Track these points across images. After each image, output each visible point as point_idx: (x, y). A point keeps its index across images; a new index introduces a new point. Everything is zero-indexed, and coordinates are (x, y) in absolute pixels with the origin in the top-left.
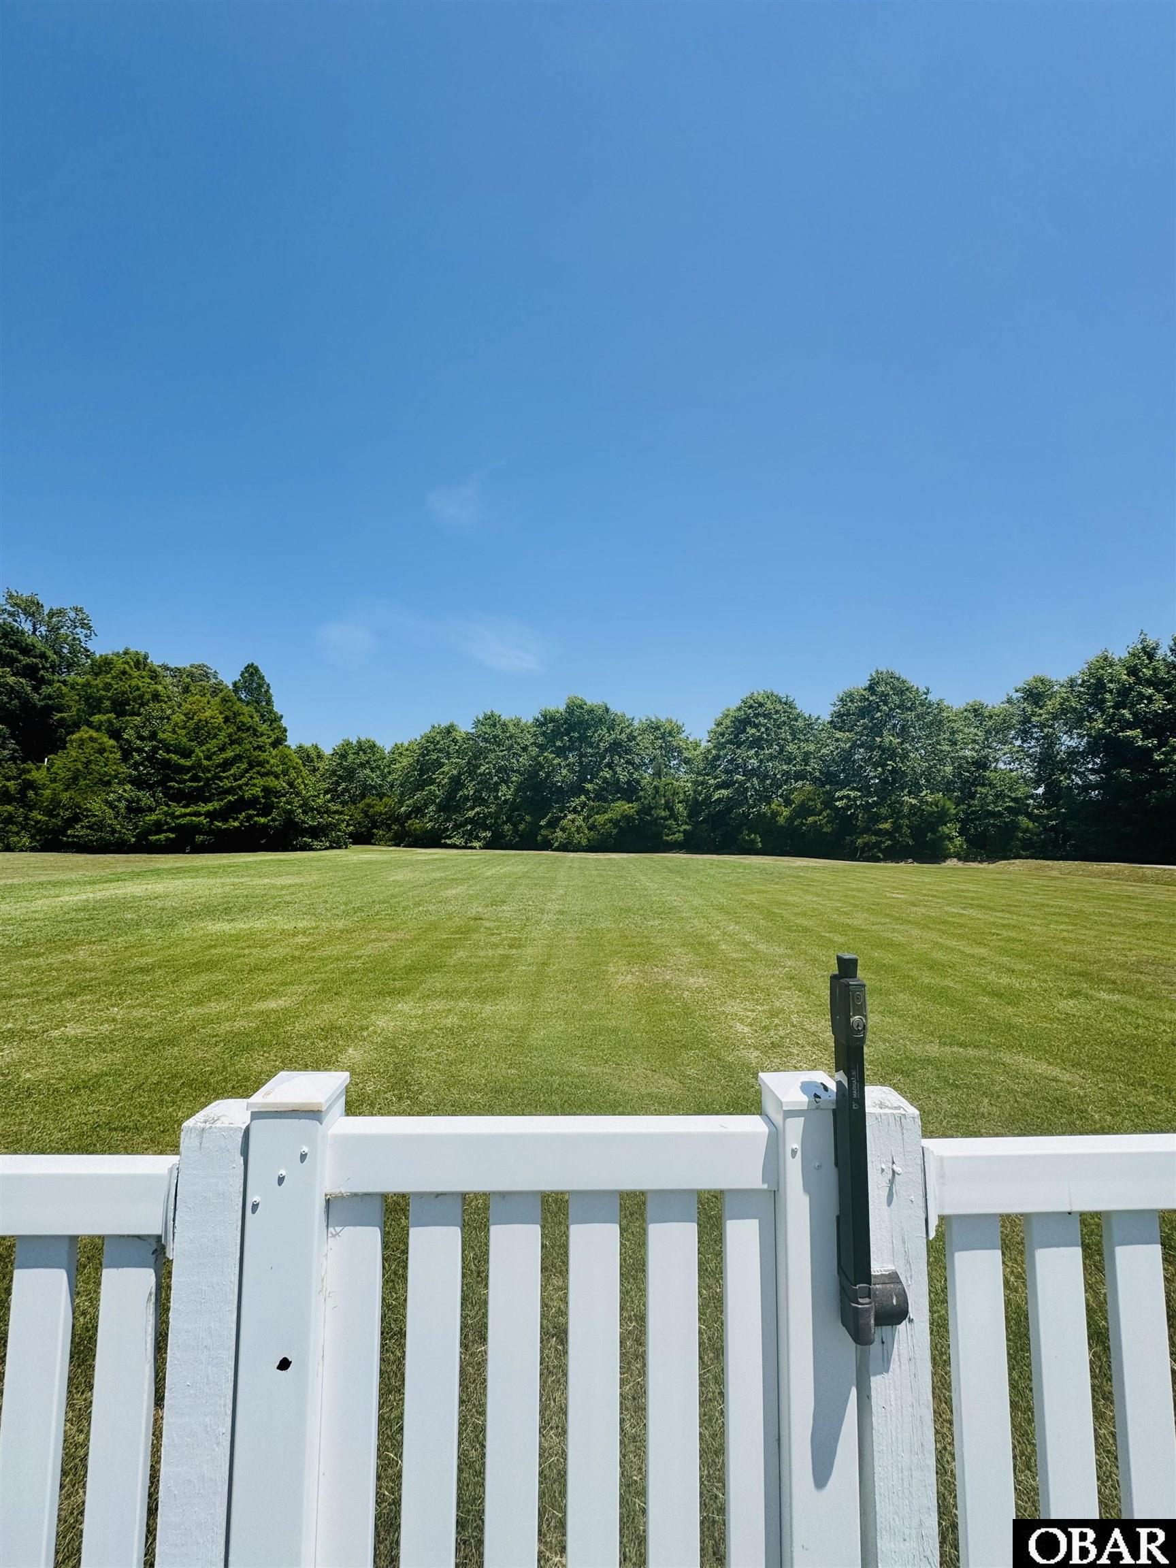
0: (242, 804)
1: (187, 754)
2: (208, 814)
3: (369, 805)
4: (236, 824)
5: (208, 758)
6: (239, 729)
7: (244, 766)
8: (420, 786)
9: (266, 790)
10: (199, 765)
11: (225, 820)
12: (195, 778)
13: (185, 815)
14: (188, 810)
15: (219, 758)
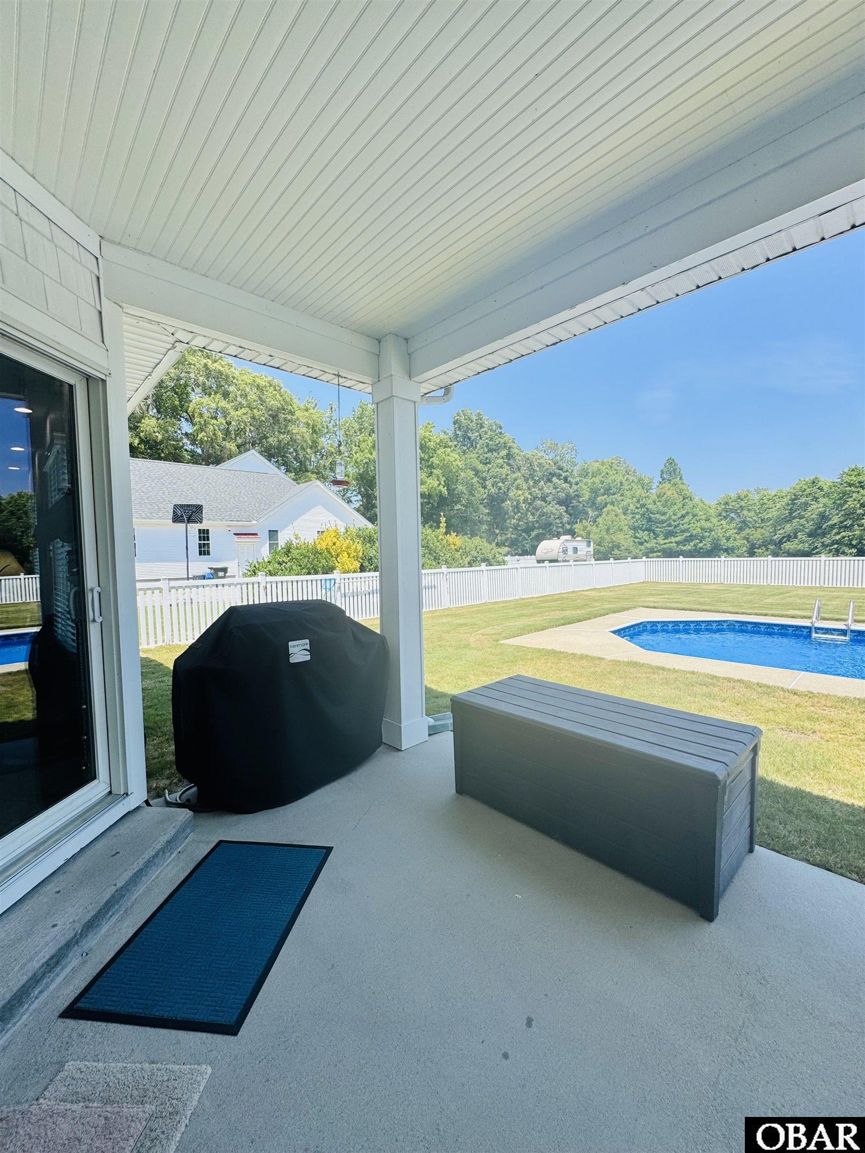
0: (691, 538)
1: (664, 514)
2: (678, 543)
3: (748, 534)
4: (689, 548)
5: (674, 515)
6: (684, 499)
7: (691, 518)
8: (789, 519)
9: (702, 529)
10: (670, 518)
11: (685, 545)
12: (670, 525)
13: (665, 544)
14: (667, 541)
15: (679, 515)
